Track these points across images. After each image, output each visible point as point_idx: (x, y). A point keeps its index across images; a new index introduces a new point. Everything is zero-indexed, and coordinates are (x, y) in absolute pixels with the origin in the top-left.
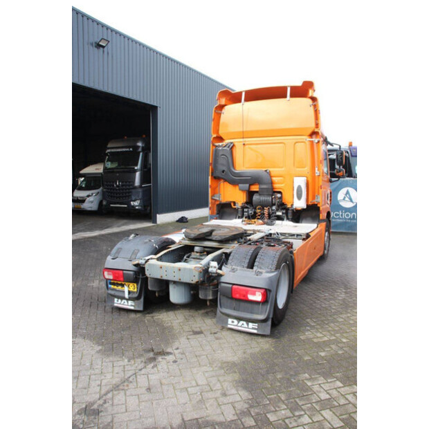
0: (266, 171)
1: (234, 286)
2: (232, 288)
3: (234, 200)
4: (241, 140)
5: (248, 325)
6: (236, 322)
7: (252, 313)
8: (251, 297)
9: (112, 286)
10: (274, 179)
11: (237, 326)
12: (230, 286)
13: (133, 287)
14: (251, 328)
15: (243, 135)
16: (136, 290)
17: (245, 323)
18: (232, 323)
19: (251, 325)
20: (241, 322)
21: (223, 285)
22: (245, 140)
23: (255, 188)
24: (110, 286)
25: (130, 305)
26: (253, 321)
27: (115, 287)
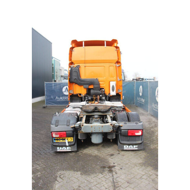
0: (97, 79)
1: (129, 131)
2: (128, 131)
3: (80, 93)
4: (84, 64)
5: (133, 146)
6: (127, 146)
7: (135, 141)
8: (137, 134)
9: (56, 141)
10: (100, 82)
11: (128, 148)
12: (127, 130)
13: (71, 139)
14: (135, 147)
15: (85, 62)
16: (72, 141)
17: (132, 146)
18: (126, 147)
19: (134, 146)
20: (130, 146)
21: (122, 131)
22: (86, 64)
23: (91, 87)
24: (54, 141)
25: (68, 149)
26: (136, 144)
27: (58, 141)
